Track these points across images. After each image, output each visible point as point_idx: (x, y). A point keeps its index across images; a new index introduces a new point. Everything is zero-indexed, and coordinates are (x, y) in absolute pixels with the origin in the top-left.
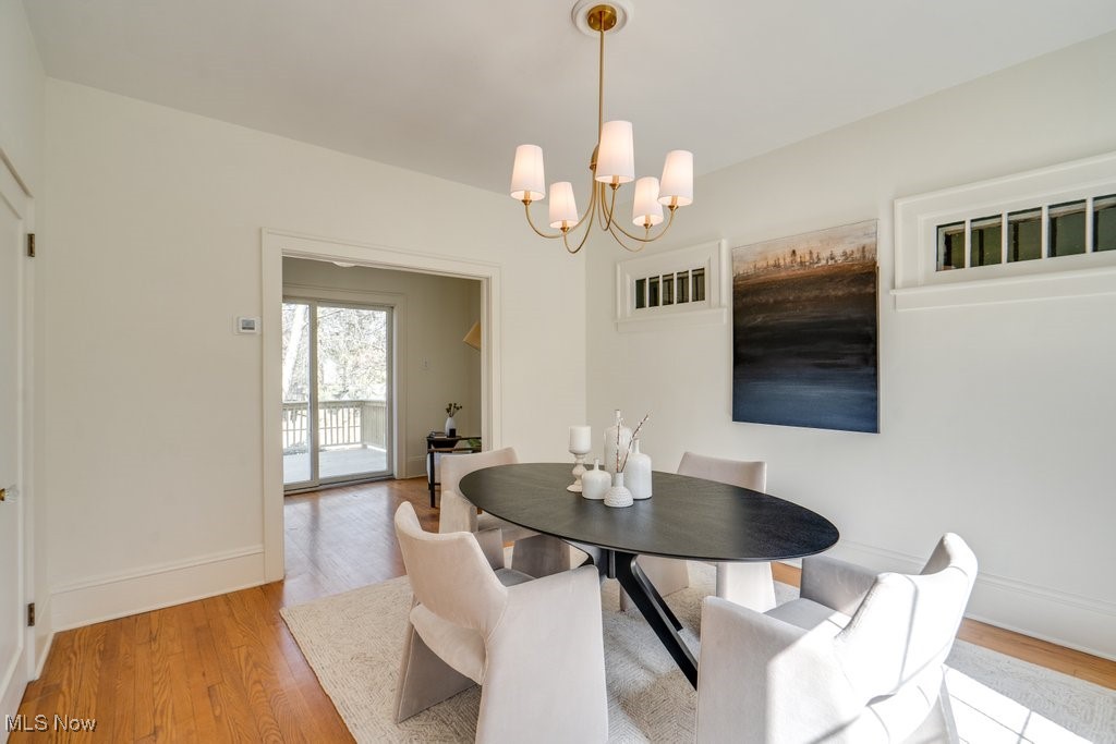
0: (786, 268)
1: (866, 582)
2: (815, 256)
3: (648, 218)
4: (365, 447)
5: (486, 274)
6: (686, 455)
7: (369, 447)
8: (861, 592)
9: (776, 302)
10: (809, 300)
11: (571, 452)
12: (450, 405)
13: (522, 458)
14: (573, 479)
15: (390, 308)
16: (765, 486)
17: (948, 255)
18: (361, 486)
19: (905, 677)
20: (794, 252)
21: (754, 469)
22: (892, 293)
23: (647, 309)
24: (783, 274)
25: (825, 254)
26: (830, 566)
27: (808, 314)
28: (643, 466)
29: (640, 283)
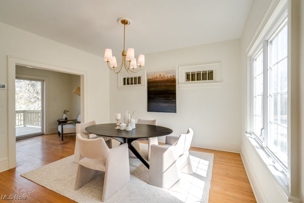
0: (159, 78)
1: (177, 139)
2: (164, 76)
3: (133, 67)
4: (25, 126)
5: (83, 74)
6: (139, 119)
7: (27, 126)
8: (176, 141)
9: (157, 85)
10: (163, 85)
11: (116, 120)
12: (65, 111)
13: (98, 123)
14: (116, 126)
15: (43, 81)
16: (157, 124)
17: (187, 78)
18: (32, 138)
19: (184, 150)
20: (160, 75)
21: (154, 121)
22: (179, 85)
23: (126, 85)
24: (158, 79)
25: (166, 76)
26: (170, 137)
27: (163, 88)
28: (134, 122)
29: (124, 79)
